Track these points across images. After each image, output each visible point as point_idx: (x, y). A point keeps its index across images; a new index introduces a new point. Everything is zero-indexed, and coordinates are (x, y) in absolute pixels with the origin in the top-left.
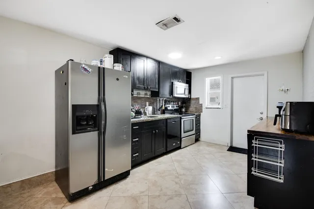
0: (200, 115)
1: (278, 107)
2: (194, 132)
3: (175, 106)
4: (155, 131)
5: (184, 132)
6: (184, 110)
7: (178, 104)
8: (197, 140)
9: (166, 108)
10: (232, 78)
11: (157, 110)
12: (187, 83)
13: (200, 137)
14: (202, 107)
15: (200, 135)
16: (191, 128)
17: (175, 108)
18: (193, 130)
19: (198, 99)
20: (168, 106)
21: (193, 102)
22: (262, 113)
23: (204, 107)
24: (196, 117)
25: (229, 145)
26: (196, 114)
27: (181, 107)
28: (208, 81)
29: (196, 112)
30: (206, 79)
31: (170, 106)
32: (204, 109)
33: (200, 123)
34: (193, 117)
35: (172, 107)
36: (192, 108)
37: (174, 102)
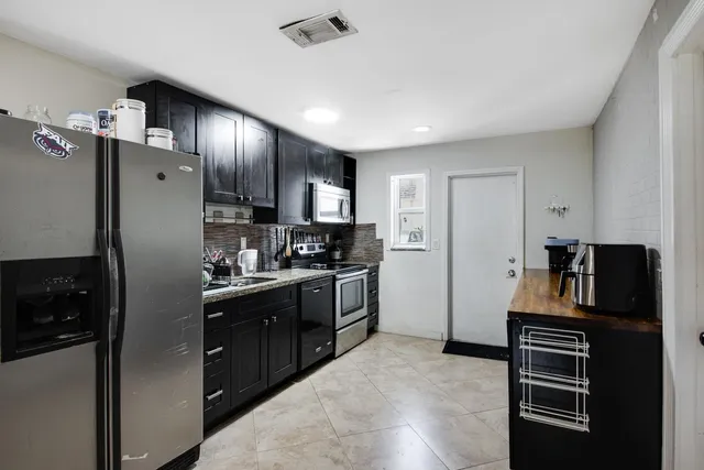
0: (378, 267)
1: (547, 247)
2: (364, 312)
3: (317, 245)
4: (270, 319)
5: (343, 315)
6: (337, 255)
7: (323, 239)
8: (372, 330)
9: (295, 253)
10: (450, 178)
11: (270, 257)
12: (345, 187)
13: (377, 323)
14: (382, 246)
15: (377, 317)
16: (357, 302)
17: (317, 250)
18: (362, 307)
19: (372, 227)
20: (299, 246)
21: (359, 234)
22: (512, 261)
23: (386, 248)
24: (369, 274)
25: (446, 338)
26: (369, 266)
27: (330, 249)
28: (396, 182)
29: (368, 261)
30: (392, 177)
31: (304, 246)
32: (387, 254)
33: (377, 288)
34: (362, 274)
35: (309, 248)
36: (358, 251)
37: (313, 235)
